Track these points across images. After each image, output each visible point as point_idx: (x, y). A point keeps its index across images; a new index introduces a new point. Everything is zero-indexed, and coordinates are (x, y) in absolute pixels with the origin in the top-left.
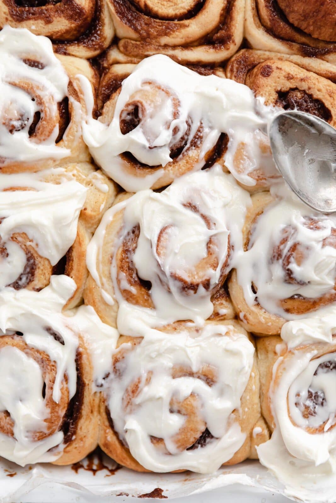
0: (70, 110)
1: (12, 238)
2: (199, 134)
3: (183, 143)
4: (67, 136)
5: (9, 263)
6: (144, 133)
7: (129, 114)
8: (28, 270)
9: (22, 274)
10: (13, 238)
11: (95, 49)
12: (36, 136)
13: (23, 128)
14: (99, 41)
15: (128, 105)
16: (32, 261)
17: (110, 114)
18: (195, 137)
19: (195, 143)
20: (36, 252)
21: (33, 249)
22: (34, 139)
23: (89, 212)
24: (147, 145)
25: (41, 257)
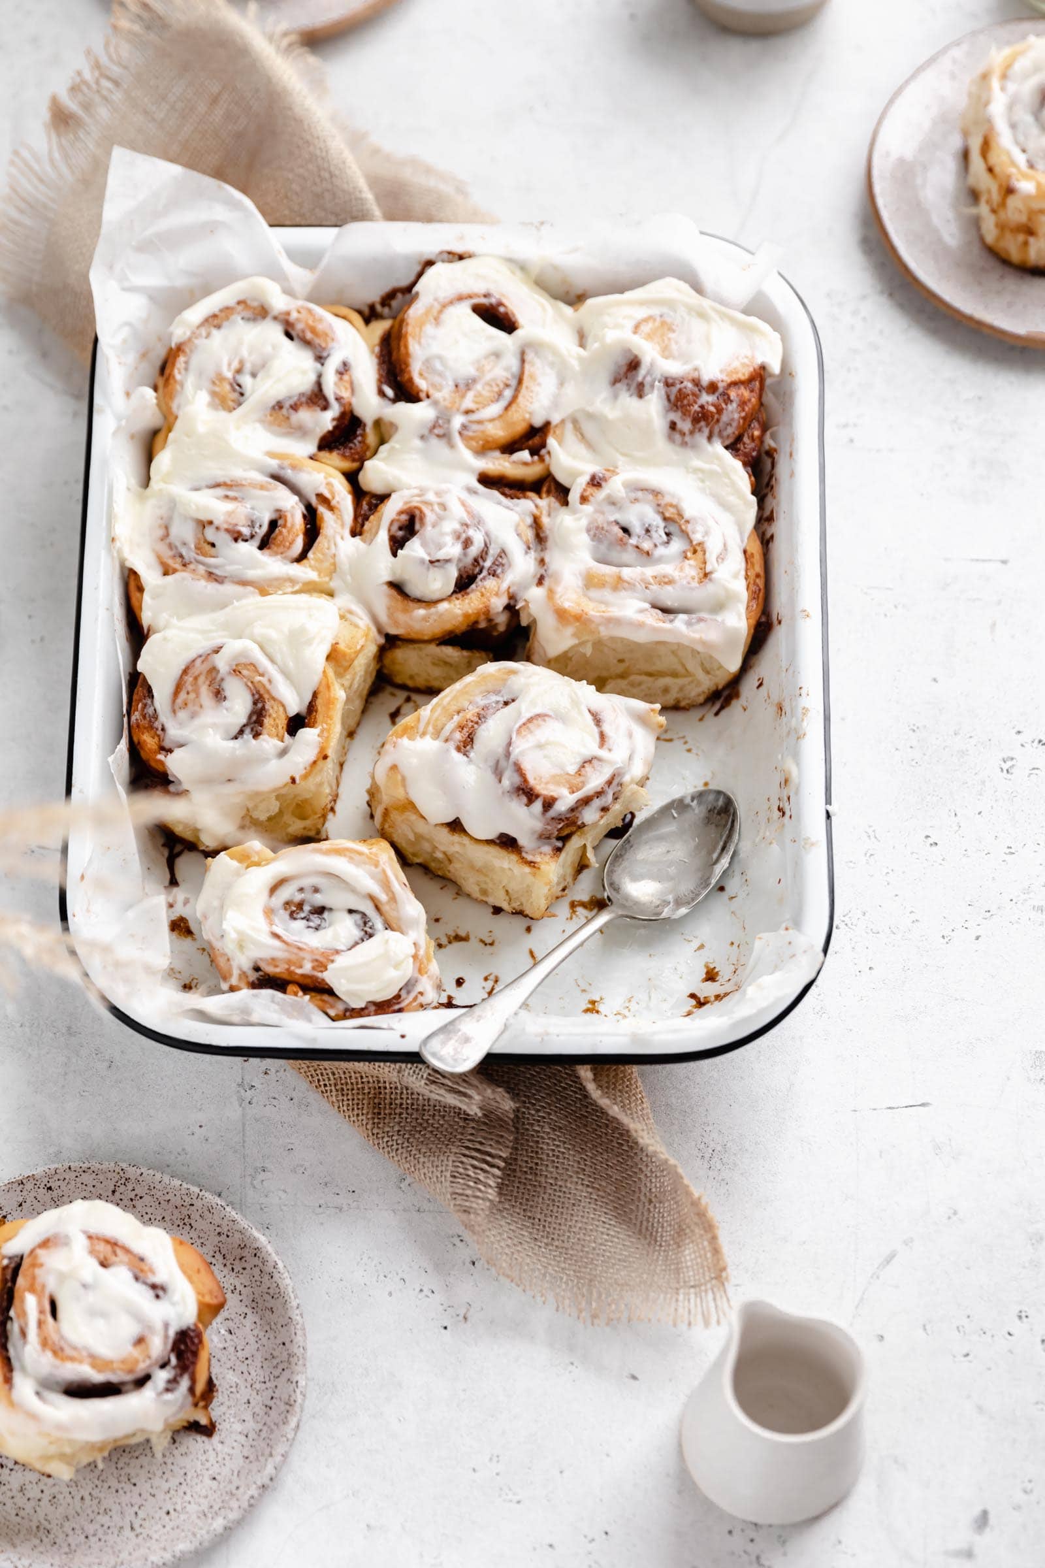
0: (318, 522)
1: (234, 671)
2: (500, 560)
3: (477, 570)
4: (314, 553)
5: (227, 709)
6: (424, 545)
7: (400, 529)
8: (254, 718)
9: (244, 726)
10: (236, 672)
11: (354, 460)
12: (269, 548)
13: (252, 537)
14: (359, 450)
15: (401, 513)
16: (260, 705)
17: (374, 531)
18: (494, 563)
19: (495, 571)
20: (268, 692)
21: (264, 686)
22: (266, 551)
23: (342, 646)
24: (427, 558)
25: (274, 699)
